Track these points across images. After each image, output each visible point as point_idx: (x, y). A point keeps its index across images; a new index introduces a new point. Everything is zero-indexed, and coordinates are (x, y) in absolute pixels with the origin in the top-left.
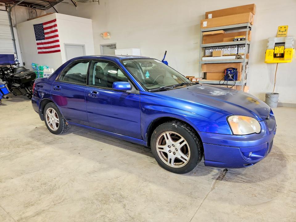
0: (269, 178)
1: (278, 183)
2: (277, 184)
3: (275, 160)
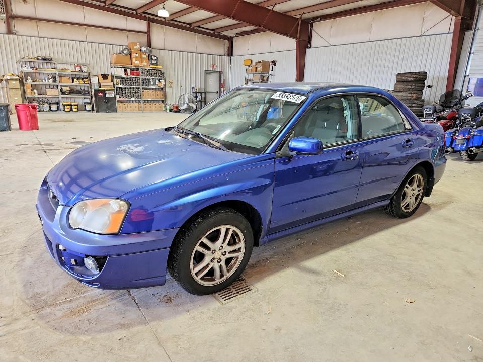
0: (41, 255)
1: (28, 255)
2: (29, 253)
3: (45, 289)
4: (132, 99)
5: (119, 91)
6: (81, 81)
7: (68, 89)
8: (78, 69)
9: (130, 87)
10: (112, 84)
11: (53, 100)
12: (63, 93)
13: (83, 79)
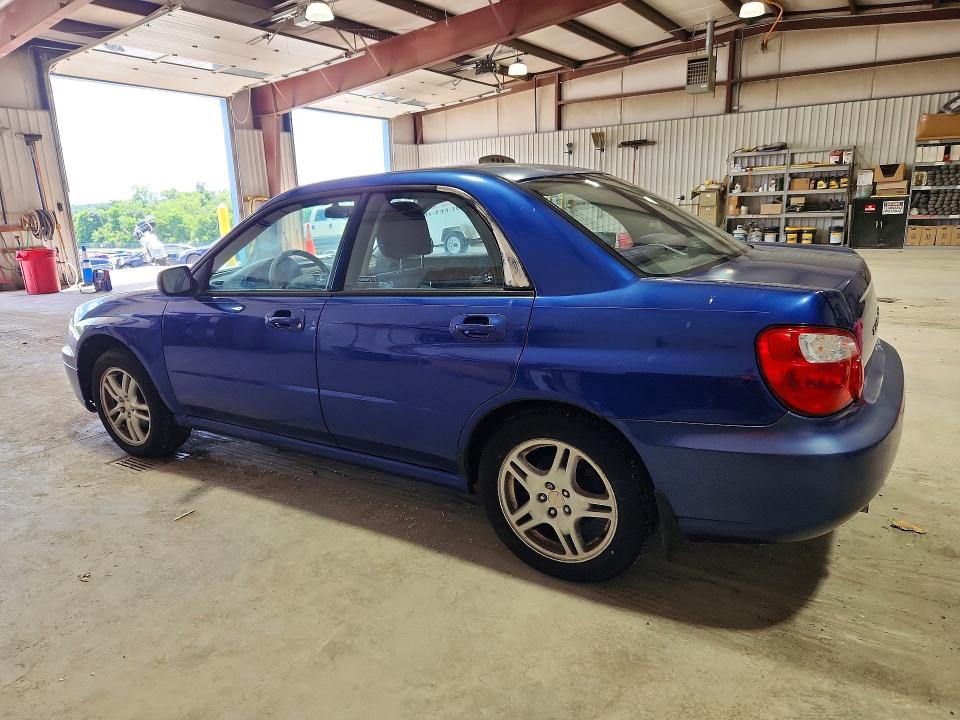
4: (952, 217)
5: (919, 200)
6: (833, 183)
7: (802, 200)
8: (833, 160)
9: (951, 187)
10: (904, 184)
11: (769, 225)
12: (790, 208)
13: (838, 179)
